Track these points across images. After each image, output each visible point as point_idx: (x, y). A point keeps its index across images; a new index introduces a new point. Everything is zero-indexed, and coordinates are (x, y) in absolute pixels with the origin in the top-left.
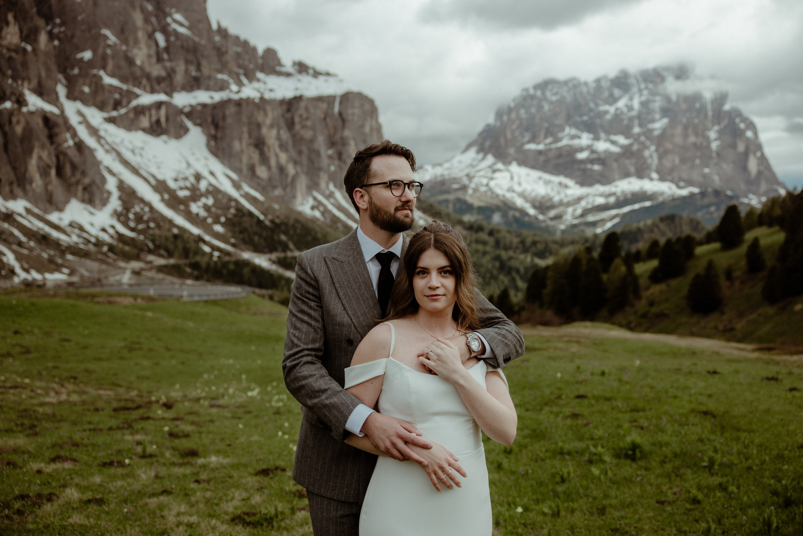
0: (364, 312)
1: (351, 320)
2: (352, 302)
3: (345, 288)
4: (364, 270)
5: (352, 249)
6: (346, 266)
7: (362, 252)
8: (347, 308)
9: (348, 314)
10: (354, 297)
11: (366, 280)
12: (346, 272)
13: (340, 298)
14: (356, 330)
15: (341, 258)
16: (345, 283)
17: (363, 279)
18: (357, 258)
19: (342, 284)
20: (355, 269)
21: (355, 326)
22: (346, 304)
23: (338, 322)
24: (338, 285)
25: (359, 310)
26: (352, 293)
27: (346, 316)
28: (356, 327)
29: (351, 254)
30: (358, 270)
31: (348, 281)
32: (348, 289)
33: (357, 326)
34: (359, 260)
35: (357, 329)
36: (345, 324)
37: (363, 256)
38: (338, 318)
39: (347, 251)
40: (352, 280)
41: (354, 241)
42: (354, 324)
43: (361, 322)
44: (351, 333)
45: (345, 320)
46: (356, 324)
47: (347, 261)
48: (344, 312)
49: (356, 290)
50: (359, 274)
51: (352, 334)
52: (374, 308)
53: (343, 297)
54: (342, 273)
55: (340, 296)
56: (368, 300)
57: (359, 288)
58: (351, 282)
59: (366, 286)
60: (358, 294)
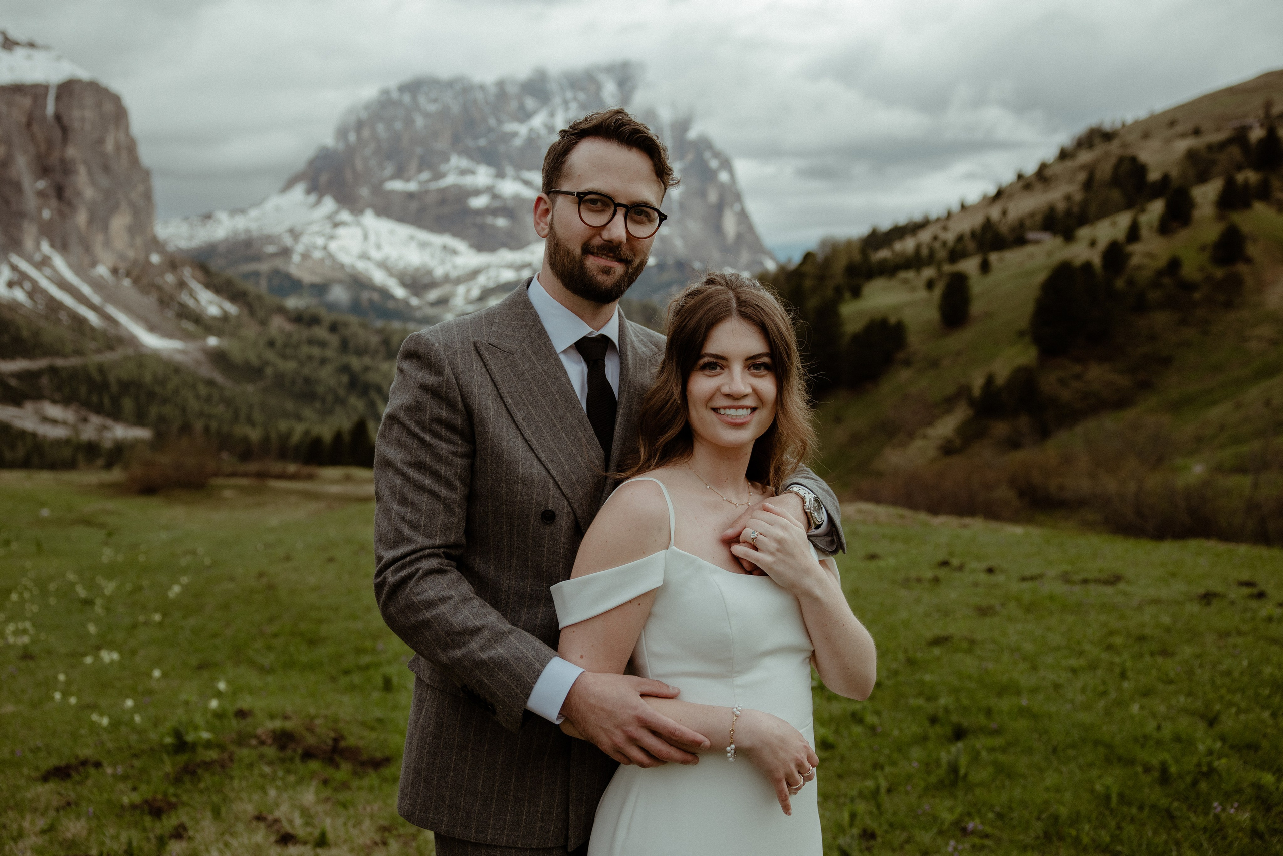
0: (569, 454)
1: (548, 470)
2: (544, 433)
3: (526, 406)
4: (557, 369)
5: (525, 326)
6: (519, 362)
7: (546, 332)
8: (536, 447)
9: (539, 459)
10: (546, 425)
11: (563, 388)
12: (523, 374)
13: (517, 426)
14: (559, 491)
15: (507, 344)
16: (523, 397)
17: (557, 387)
18: (539, 345)
19: (518, 397)
20: (539, 367)
21: (556, 482)
22: (533, 439)
23: (520, 475)
24: (510, 400)
25: (560, 451)
26: (540, 417)
27: (535, 462)
28: (558, 485)
29: (525, 336)
30: (545, 368)
31: (529, 393)
32: (530, 408)
33: (559, 483)
34: (544, 348)
35: (560, 489)
36: (536, 479)
37: (549, 340)
38: (520, 467)
39: (514, 331)
40: (536, 389)
41: (525, 310)
42: (553, 478)
43: (567, 474)
44: (548, 498)
45: (535, 471)
46: (557, 479)
47: (519, 350)
48: (531, 454)
49: (546, 411)
50: (549, 377)
51: (550, 500)
52: (589, 445)
53: (524, 424)
54: (515, 376)
55: (518, 423)
56: (574, 428)
57: (553, 405)
58: (536, 394)
59: (566, 401)
60: (553, 419)
